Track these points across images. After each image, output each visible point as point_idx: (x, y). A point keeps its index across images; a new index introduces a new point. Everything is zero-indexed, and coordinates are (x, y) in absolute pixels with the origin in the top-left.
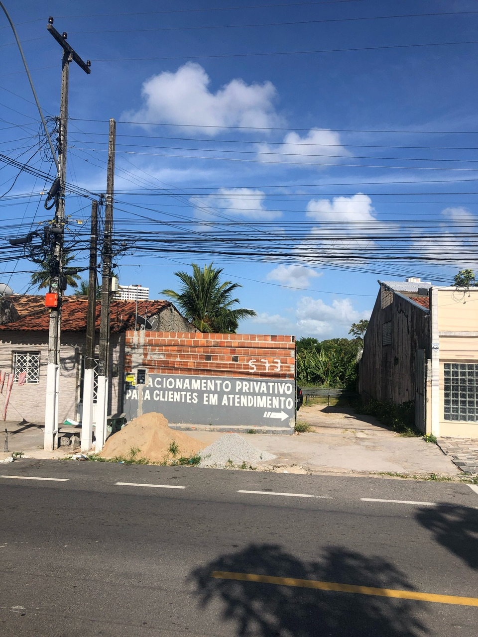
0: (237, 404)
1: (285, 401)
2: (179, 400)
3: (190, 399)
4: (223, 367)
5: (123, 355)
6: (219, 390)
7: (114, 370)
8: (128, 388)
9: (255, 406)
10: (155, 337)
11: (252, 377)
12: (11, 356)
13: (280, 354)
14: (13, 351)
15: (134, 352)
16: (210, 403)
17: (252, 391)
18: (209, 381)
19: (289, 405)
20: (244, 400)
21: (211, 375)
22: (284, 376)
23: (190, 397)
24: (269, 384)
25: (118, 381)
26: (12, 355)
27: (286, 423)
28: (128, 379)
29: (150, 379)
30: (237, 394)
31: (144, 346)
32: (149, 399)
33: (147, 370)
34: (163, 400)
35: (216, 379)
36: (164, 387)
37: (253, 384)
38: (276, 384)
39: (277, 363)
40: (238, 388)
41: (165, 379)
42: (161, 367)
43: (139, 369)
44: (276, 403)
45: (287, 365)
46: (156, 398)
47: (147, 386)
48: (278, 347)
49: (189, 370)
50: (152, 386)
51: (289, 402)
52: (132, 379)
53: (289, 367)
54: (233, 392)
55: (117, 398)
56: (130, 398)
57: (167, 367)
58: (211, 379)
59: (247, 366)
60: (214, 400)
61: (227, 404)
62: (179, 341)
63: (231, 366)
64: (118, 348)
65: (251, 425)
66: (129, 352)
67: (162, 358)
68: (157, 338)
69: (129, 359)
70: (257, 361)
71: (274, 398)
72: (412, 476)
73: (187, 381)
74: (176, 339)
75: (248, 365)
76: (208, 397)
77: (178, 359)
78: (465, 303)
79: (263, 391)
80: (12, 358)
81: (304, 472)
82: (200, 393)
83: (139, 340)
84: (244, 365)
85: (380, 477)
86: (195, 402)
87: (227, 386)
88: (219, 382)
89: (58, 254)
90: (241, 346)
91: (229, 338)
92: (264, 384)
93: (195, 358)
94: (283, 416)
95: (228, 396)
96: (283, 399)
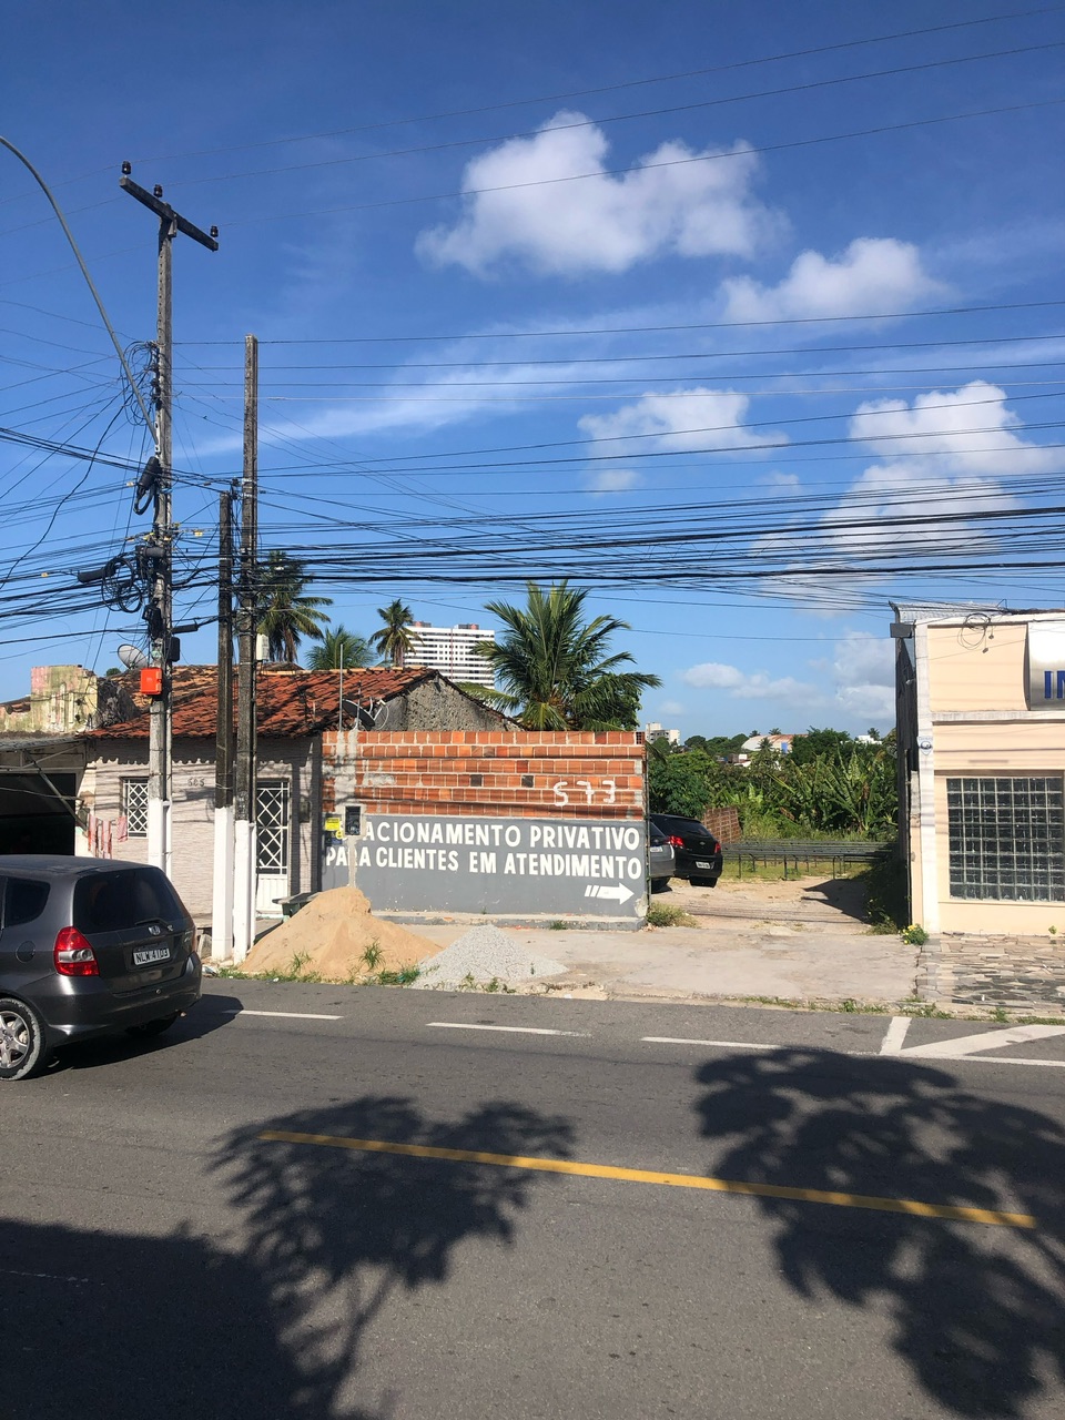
0: (533, 872)
1: (625, 864)
2: (423, 866)
3: (444, 864)
4: (505, 798)
5: (319, 780)
6: (497, 844)
7: (302, 809)
8: (329, 844)
9: (568, 874)
10: (376, 742)
11: (561, 817)
12: (118, 786)
13: (614, 770)
14: (122, 778)
15: (337, 772)
16: (483, 871)
17: (560, 845)
18: (478, 827)
19: (634, 871)
20: (546, 863)
21: (483, 814)
22: (622, 812)
23: (444, 860)
24: (594, 829)
25: (310, 829)
26: (121, 785)
27: (629, 908)
28: (328, 826)
29: (370, 824)
30: (533, 851)
31: (356, 759)
32: (369, 864)
33: (363, 808)
34: (394, 865)
35: (490, 822)
36: (396, 839)
37: (563, 830)
38: (607, 829)
39: (609, 786)
40: (534, 840)
41: (396, 824)
42: (388, 801)
43: (348, 805)
44: (608, 867)
45: (628, 790)
46: (382, 861)
47: (365, 839)
48: (609, 753)
49: (441, 805)
50: (372, 838)
51: (634, 866)
52: (336, 826)
53: (632, 794)
54: (524, 847)
55: (310, 864)
56: (333, 862)
57: (400, 800)
58: (482, 823)
59: (549, 795)
60: (489, 863)
61: (514, 872)
62: (421, 749)
63: (521, 795)
64: (309, 765)
65: (561, 912)
66: (328, 774)
67: (391, 783)
68: (379, 744)
69: (330, 788)
70: (571, 784)
71: (604, 858)
72: (806, 1004)
73: (437, 827)
74: (415, 744)
75: (553, 792)
76: (478, 858)
77: (420, 785)
78: (986, 650)
79: (583, 844)
80: (121, 790)
81: (603, 997)
82: (463, 851)
83: (346, 749)
84: (544, 792)
85: (743, 1005)
86: (454, 868)
87: (513, 836)
88: (497, 828)
89: (160, 596)
90: (539, 753)
91: (515, 741)
92: (584, 830)
93: (451, 781)
94: (622, 894)
95: (515, 856)
96: (621, 860)
